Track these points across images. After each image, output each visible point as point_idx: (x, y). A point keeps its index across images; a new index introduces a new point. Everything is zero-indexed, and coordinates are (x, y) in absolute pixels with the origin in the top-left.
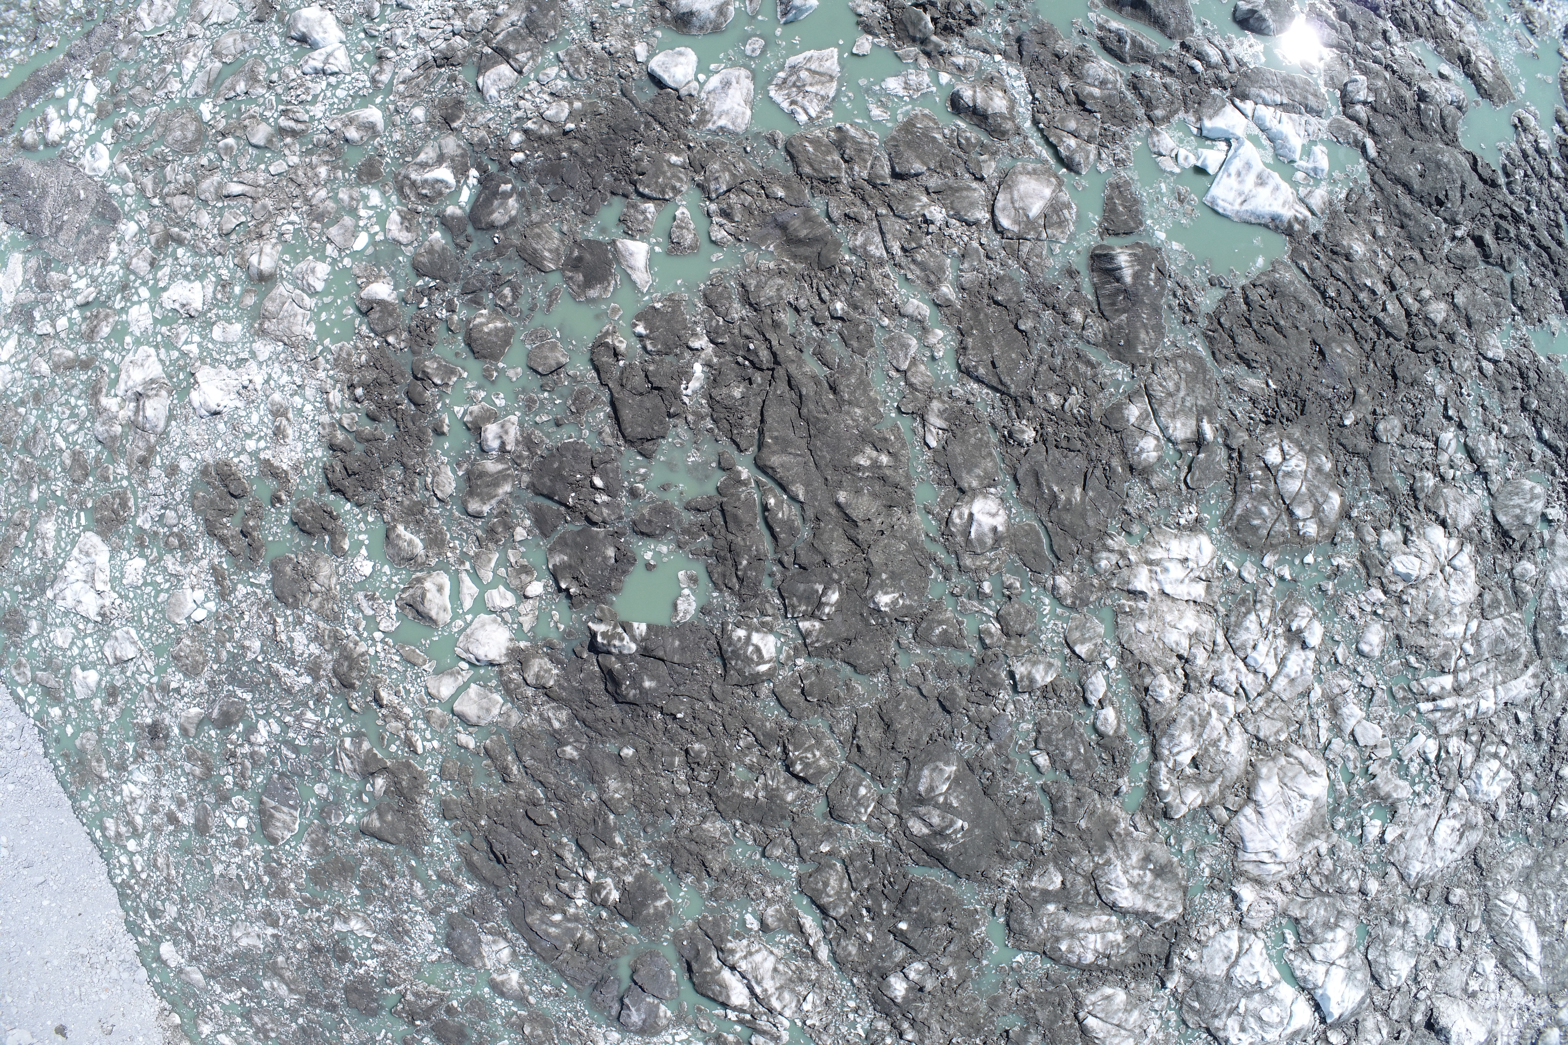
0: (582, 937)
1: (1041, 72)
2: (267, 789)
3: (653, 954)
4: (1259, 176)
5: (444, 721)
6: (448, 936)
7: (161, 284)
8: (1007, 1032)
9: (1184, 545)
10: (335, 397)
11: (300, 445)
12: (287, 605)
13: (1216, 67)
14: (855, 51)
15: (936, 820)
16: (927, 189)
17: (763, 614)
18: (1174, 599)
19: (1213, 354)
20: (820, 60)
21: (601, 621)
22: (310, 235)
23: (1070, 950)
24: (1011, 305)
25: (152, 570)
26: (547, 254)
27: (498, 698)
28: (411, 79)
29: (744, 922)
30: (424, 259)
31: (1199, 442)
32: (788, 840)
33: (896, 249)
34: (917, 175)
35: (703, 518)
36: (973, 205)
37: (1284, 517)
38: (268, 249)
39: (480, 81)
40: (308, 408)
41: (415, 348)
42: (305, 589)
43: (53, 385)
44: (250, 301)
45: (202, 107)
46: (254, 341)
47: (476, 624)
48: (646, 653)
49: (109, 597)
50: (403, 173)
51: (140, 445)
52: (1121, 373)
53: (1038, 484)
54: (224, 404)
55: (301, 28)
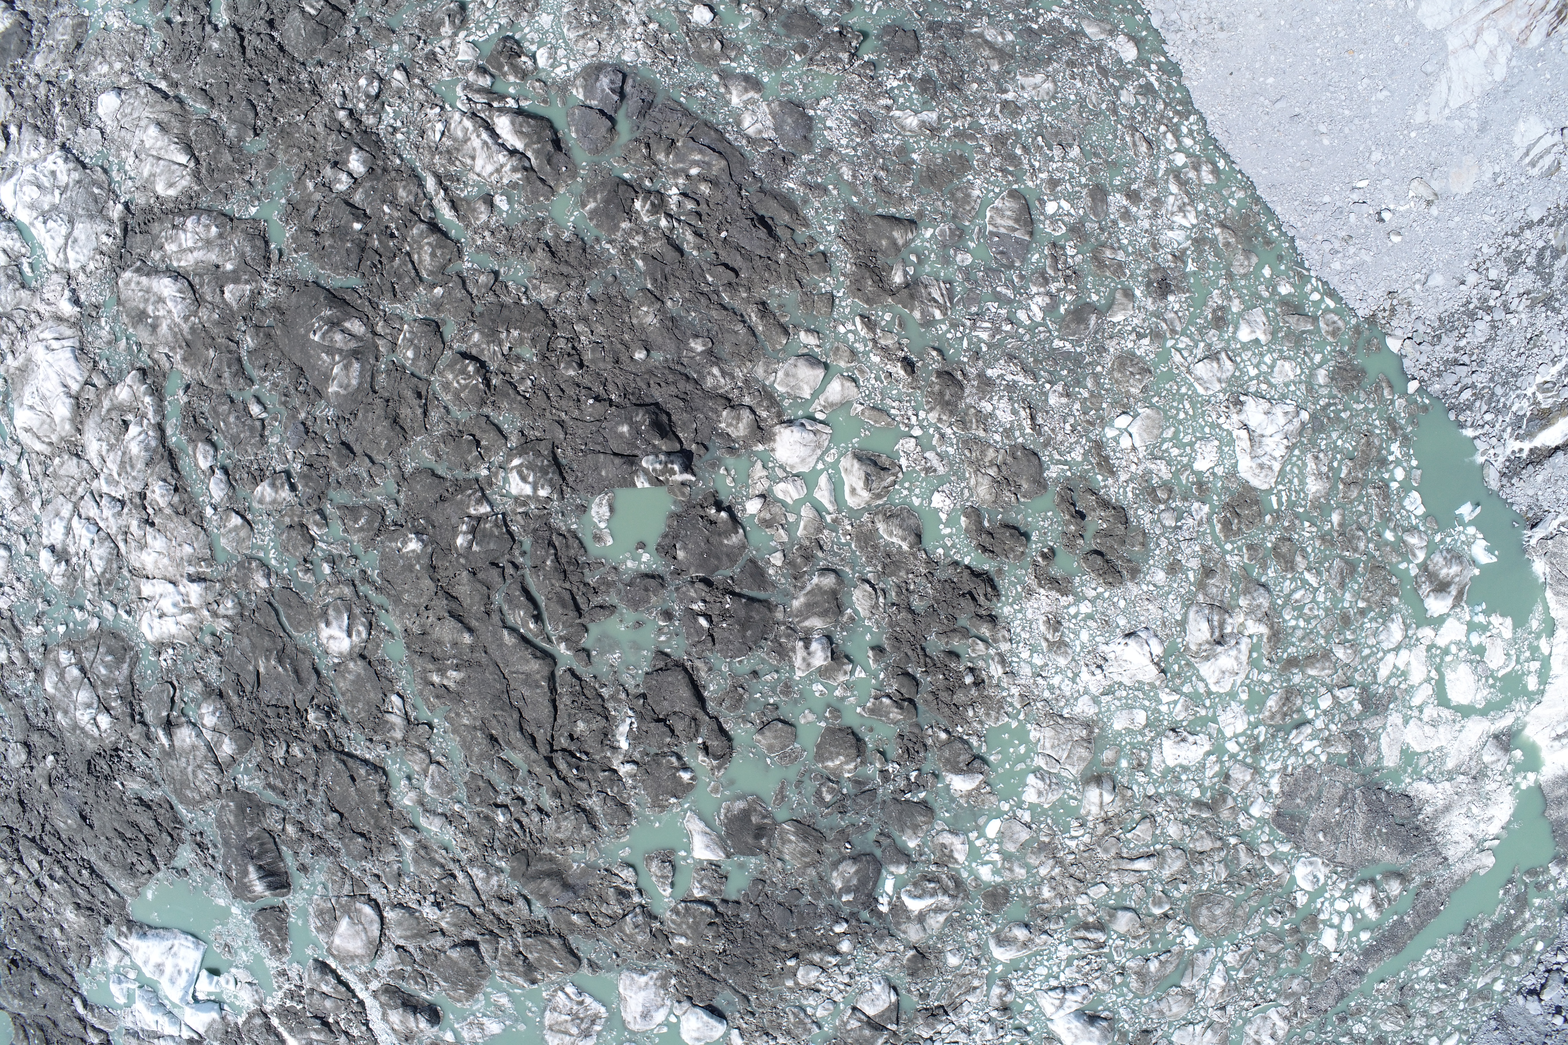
0: (667, 155)
2: (1025, 249)
3: (596, 151)
4: (162, 972)
5: (835, 354)
6: (810, 129)
8: (256, 135)
9: (165, 631)
10: (996, 670)
11: (1029, 615)
12: (1023, 448)
15: (338, 337)
16: (443, 934)
17: (526, 514)
18: (165, 578)
19: (172, 808)
21: (683, 484)
22: (1050, 828)
23: (208, 227)
24: (349, 834)
25: (1185, 460)
26: (793, 838)
27: (781, 389)
28: (967, 992)
29: (510, 201)
30: (920, 819)
31: (169, 726)
32: (475, 292)
33: (460, 876)
34: (455, 946)
35: (597, 600)
36: (399, 923)
37: (87, 666)
38: (1095, 810)
39: (893, 998)
40: (1025, 655)
41: (916, 731)
42: (1004, 468)
43: (1327, 637)
44: (1108, 755)
45: (1196, 941)
46: (1097, 714)
47: (812, 461)
48: (631, 460)
49: (1231, 423)
50: (959, 901)
51: (1215, 590)
52: (245, 782)
53: (296, 672)
54: (1122, 645)
55: (1096, 1033)
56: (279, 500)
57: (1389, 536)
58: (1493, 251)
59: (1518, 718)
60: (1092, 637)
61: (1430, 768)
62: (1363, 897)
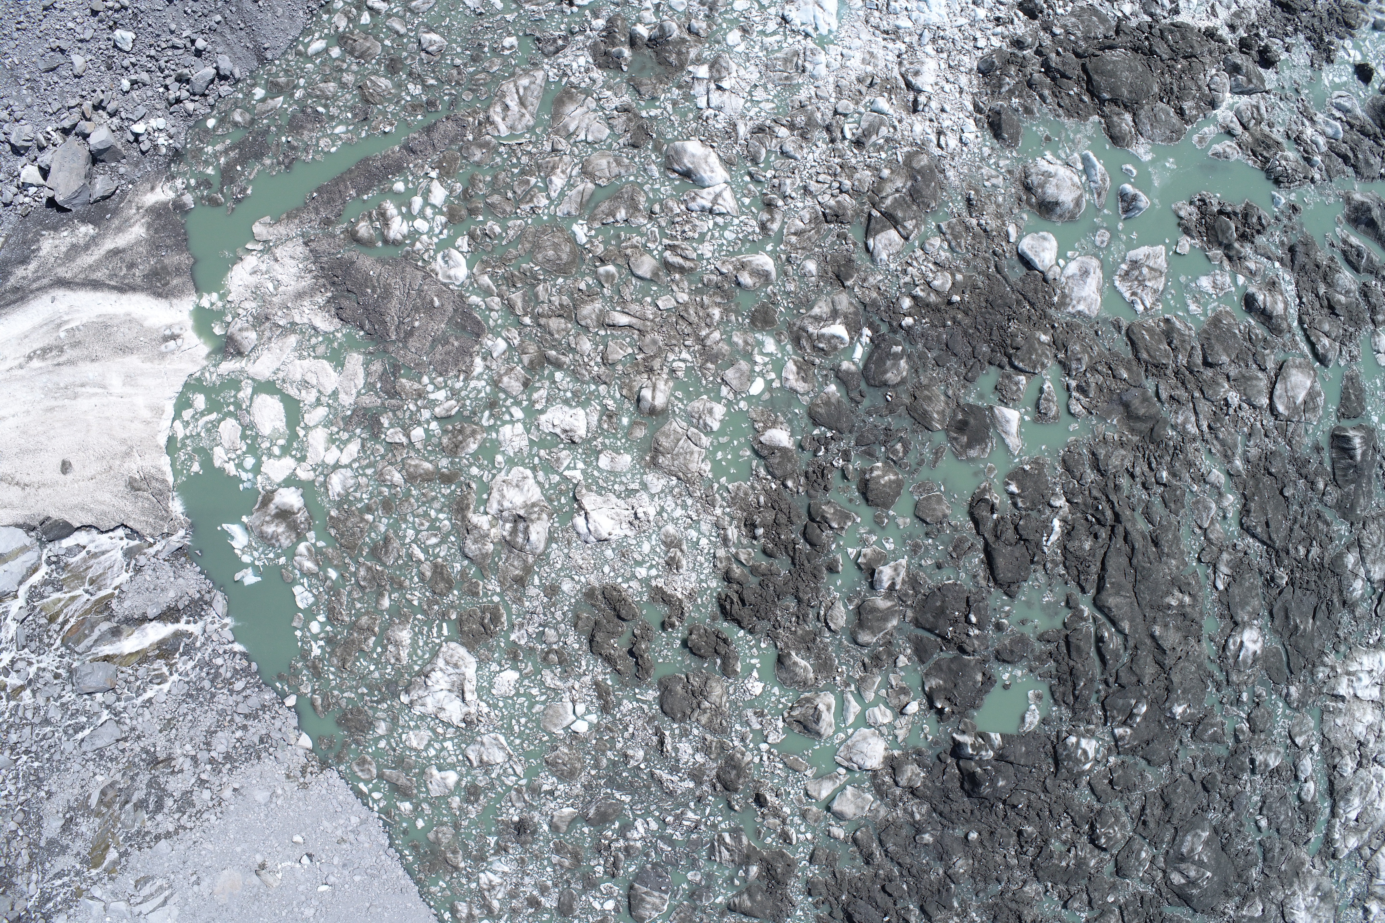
1: (1305, 279)
2: (640, 878)
5: (819, 818)
7: (538, 407)
9: (1371, 659)
10: (732, 533)
11: (694, 575)
12: (674, 720)
14: (1178, 250)
15: (1191, 873)
16: (1228, 377)
17: (1089, 724)
18: (1361, 701)
20: (1154, 256)
21: (964, 732)
22: (704, 375)
24: (1279, 476)
25: (526, 682)
26: (935, 415)
27: (869, 797)
28: (803, 232)
30: (822, 410)
32: (1084, 895)
33: (1205, 428)
34: (1221, 365)
35: (1051, 647)
36: (1259, 392)
38: (661, 385)
39: (871, 242)
40: (704, 542)
41: (812, 492)
42: (694, 706)
43: (408, 494)
44: (640, 433)
45: (575, 228)
46: (645, 473)
47: (857, 736)
48: (1000, 757)
49: (476, 705)
50: (798, 323)
51: (516, 563)
52: (1341, 528)
53: (1287, 617)
54: (614, 532)
55: (686, 161)
56: (1264, 754)
57: (333, 574)
58: (205, 816)
60: (639, 544)
62: (398, 228)
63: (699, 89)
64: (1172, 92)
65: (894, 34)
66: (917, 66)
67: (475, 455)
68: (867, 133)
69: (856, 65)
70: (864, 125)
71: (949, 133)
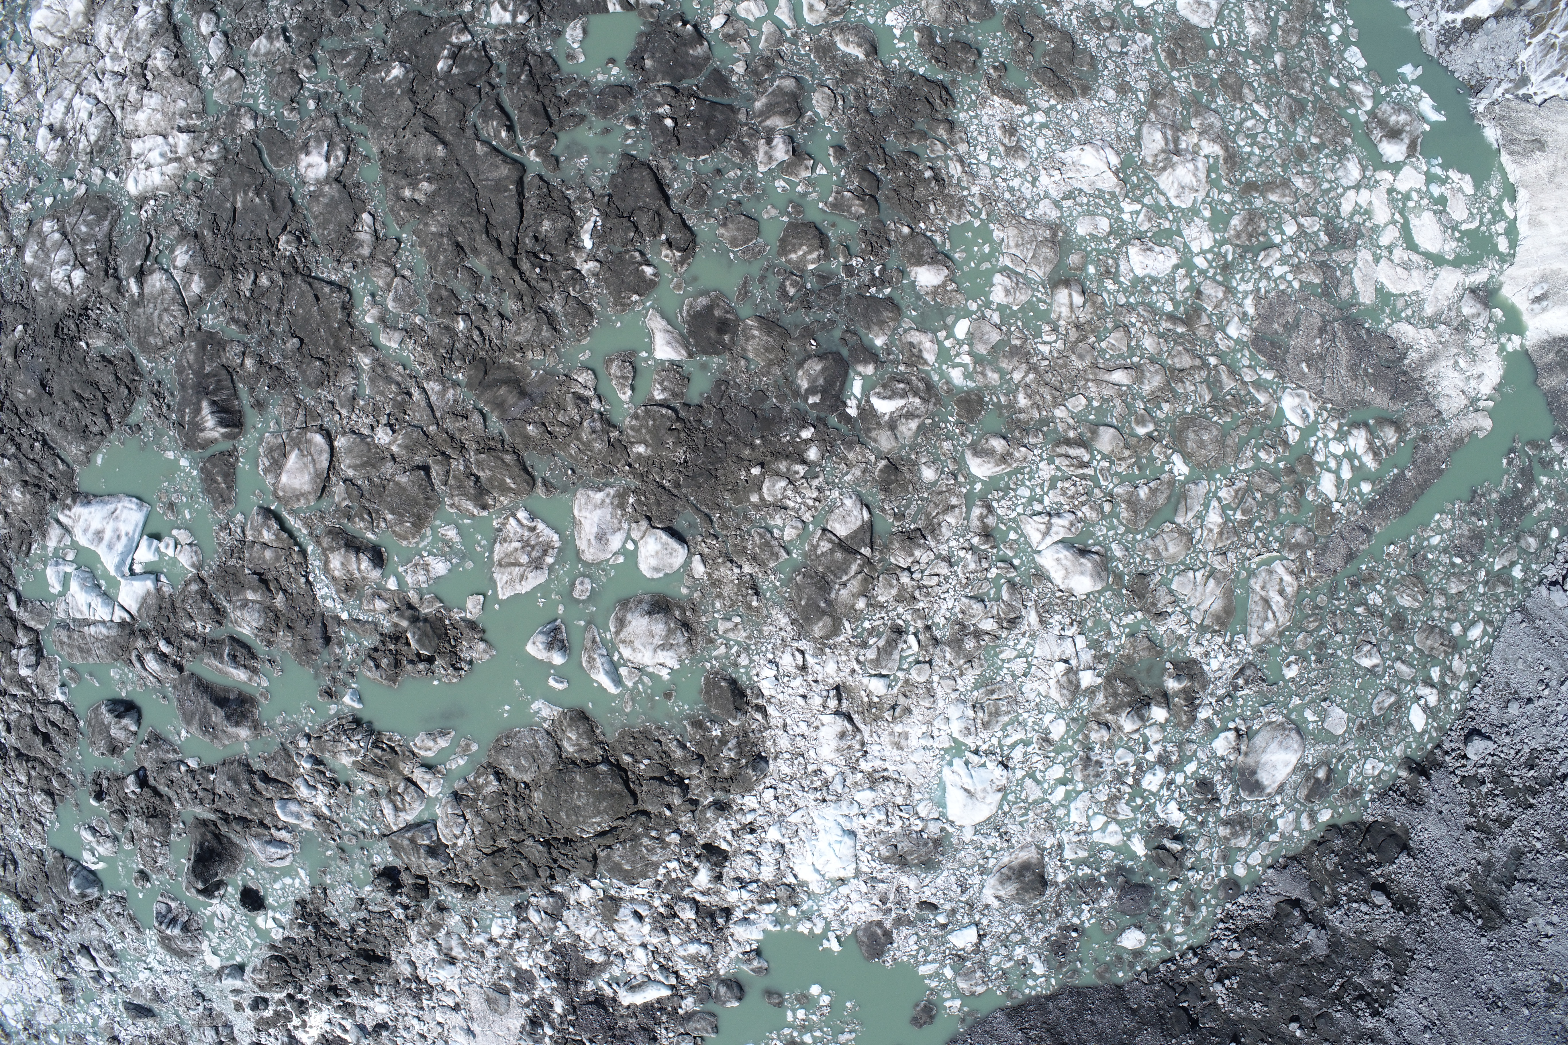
1: (304, 608)
4: (101, 539)
7: (1182, 271)
9: (149, 182)
10: (955, 170)
11: (985, 121)
13: (147, 650)
14: (481, 598)
17: (504, 40)
18: (156, 133)
19: (133, 359)
20: (512, 580)
21: (652, 6)
22: (1021, 331)
24: (307, 359)
26: (756, 333)
28: (945, 512)
30: (887, 314)
31: (141, 275)
33: (416, 393)
34: (405, 471)
35: (567, 111)
36: (350, 450)
37: (69, 229)
38: (1065, 311)
39: (866, 515)
40: (983, 157)
41: (879, 226)
43: (1284, 166)
45: (1185, 470)
46: (1060, 218)
50: (931, 406)
51: (1166, 111)
52: (210, 321)
53: (272, 201)
54: (1078, 152)
55: (1089, 565)
56: (273, 50)
57: (1334, 82)
59: (1492, 277)
60: (1048, 145)
61: (1409, 312)
62: (1358, 441)
63: (1087, 656)
64: (514, 797)
65: (875, 779)
66: (844, 744)
67: (1232, 214)
68: (892, 644)
69: (914, 728)
70: (896, 656)
71: (793, 670)
